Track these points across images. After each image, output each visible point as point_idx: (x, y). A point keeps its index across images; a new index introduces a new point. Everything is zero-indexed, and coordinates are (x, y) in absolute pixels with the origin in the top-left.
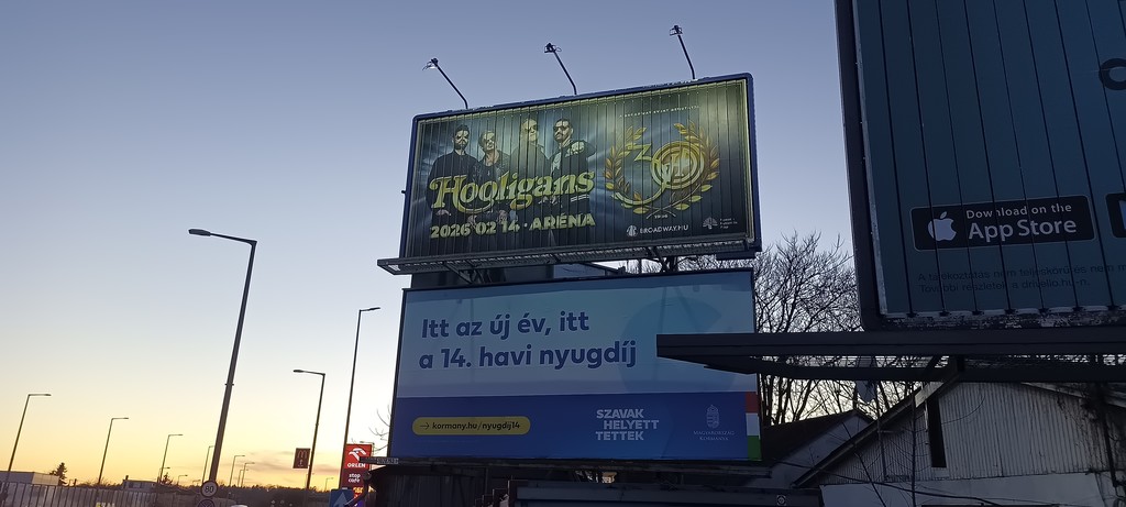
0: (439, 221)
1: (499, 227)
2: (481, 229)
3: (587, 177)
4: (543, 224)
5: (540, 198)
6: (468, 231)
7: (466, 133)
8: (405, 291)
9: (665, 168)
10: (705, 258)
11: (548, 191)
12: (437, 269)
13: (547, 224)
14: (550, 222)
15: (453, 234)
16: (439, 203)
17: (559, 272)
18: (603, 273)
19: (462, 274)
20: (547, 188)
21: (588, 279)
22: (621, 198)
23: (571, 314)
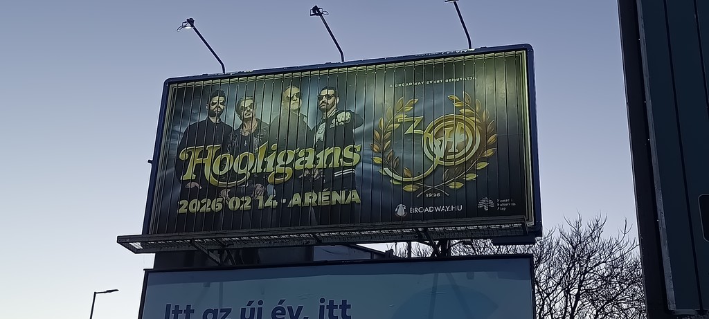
0: (188, 194)
1: (254, 203)
2: (234, 204)
3: (353, 150)
4: (303, 200)
5: (301, 171)
6: (220, 206)
7: (222, 99)
8: (147, 272)
9: (438, 143)
10: (481, 242)
11: (310, 164)
12: (184, 248)
13: (307, 200)
14: (310, 198)
15: (203, 209)
16: (189, 175)
17: (320, 253)
18: (368, 256)
19: (211, 254)
20: (308, 160)
21: (352, 262)
22: (390, 173)
23: (331, 302)
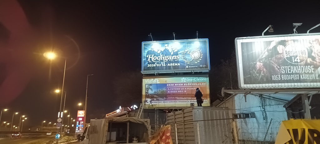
0: (149, 63)
1: (161, 65)
2: (158, 65)
5: (169, 60)
9: (193, 55)
15: (152, 66)
22: (185, 60)
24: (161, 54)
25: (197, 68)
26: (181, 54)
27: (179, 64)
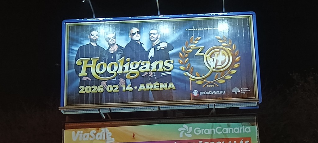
0: (84, 83)
1: (120, 88)
3: (170, 62)
4: (145, 88)
5: (144, 73)
9: (212, 60)
15: (93, 91)
16: (83, 73)
24: (117, 56)
25: (223, 96)
26: (176, 55)
27: (172, 85)
